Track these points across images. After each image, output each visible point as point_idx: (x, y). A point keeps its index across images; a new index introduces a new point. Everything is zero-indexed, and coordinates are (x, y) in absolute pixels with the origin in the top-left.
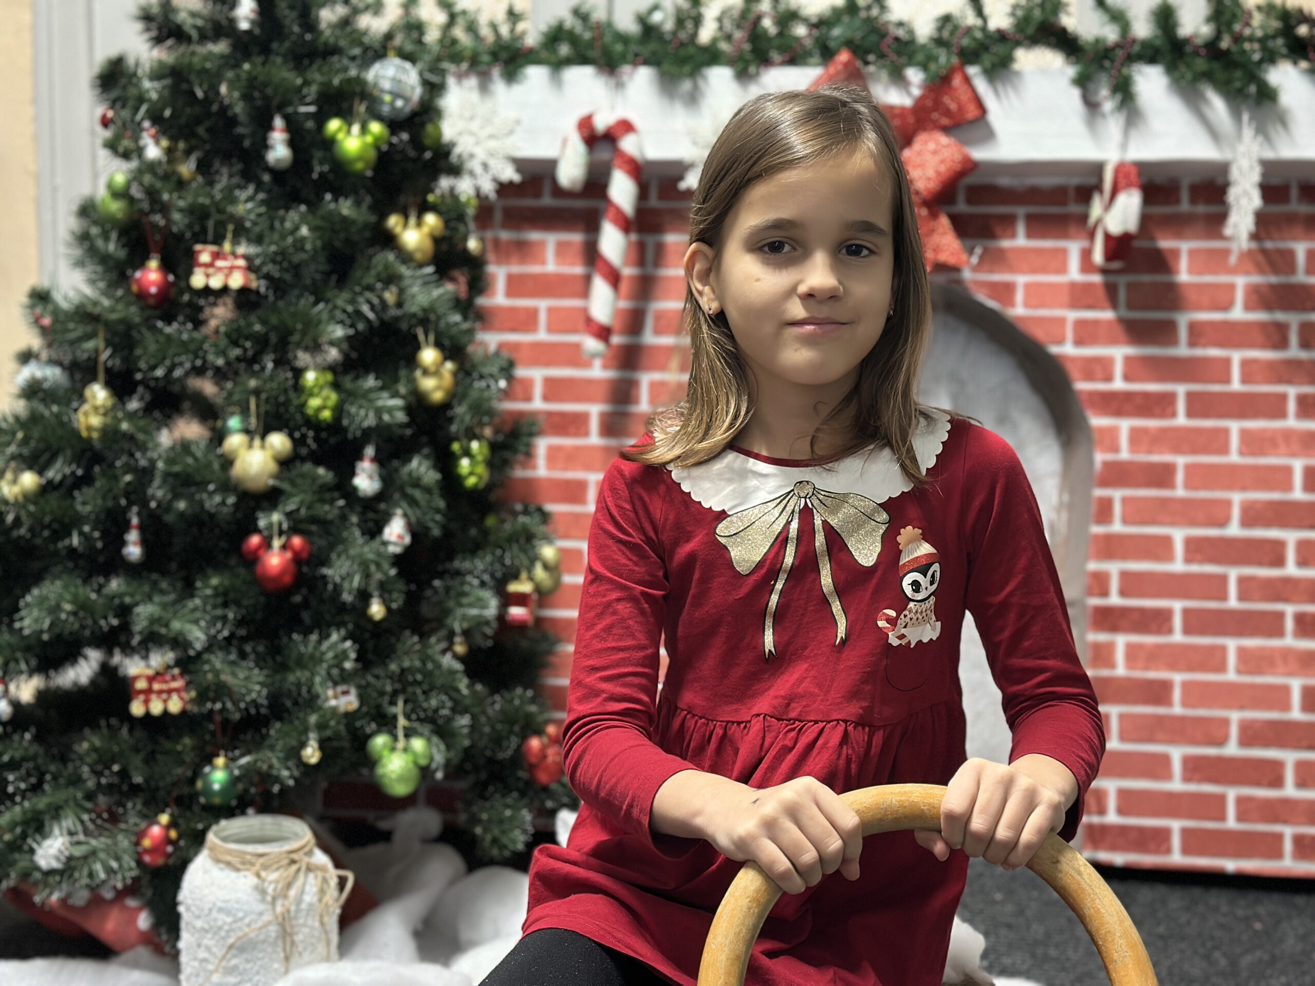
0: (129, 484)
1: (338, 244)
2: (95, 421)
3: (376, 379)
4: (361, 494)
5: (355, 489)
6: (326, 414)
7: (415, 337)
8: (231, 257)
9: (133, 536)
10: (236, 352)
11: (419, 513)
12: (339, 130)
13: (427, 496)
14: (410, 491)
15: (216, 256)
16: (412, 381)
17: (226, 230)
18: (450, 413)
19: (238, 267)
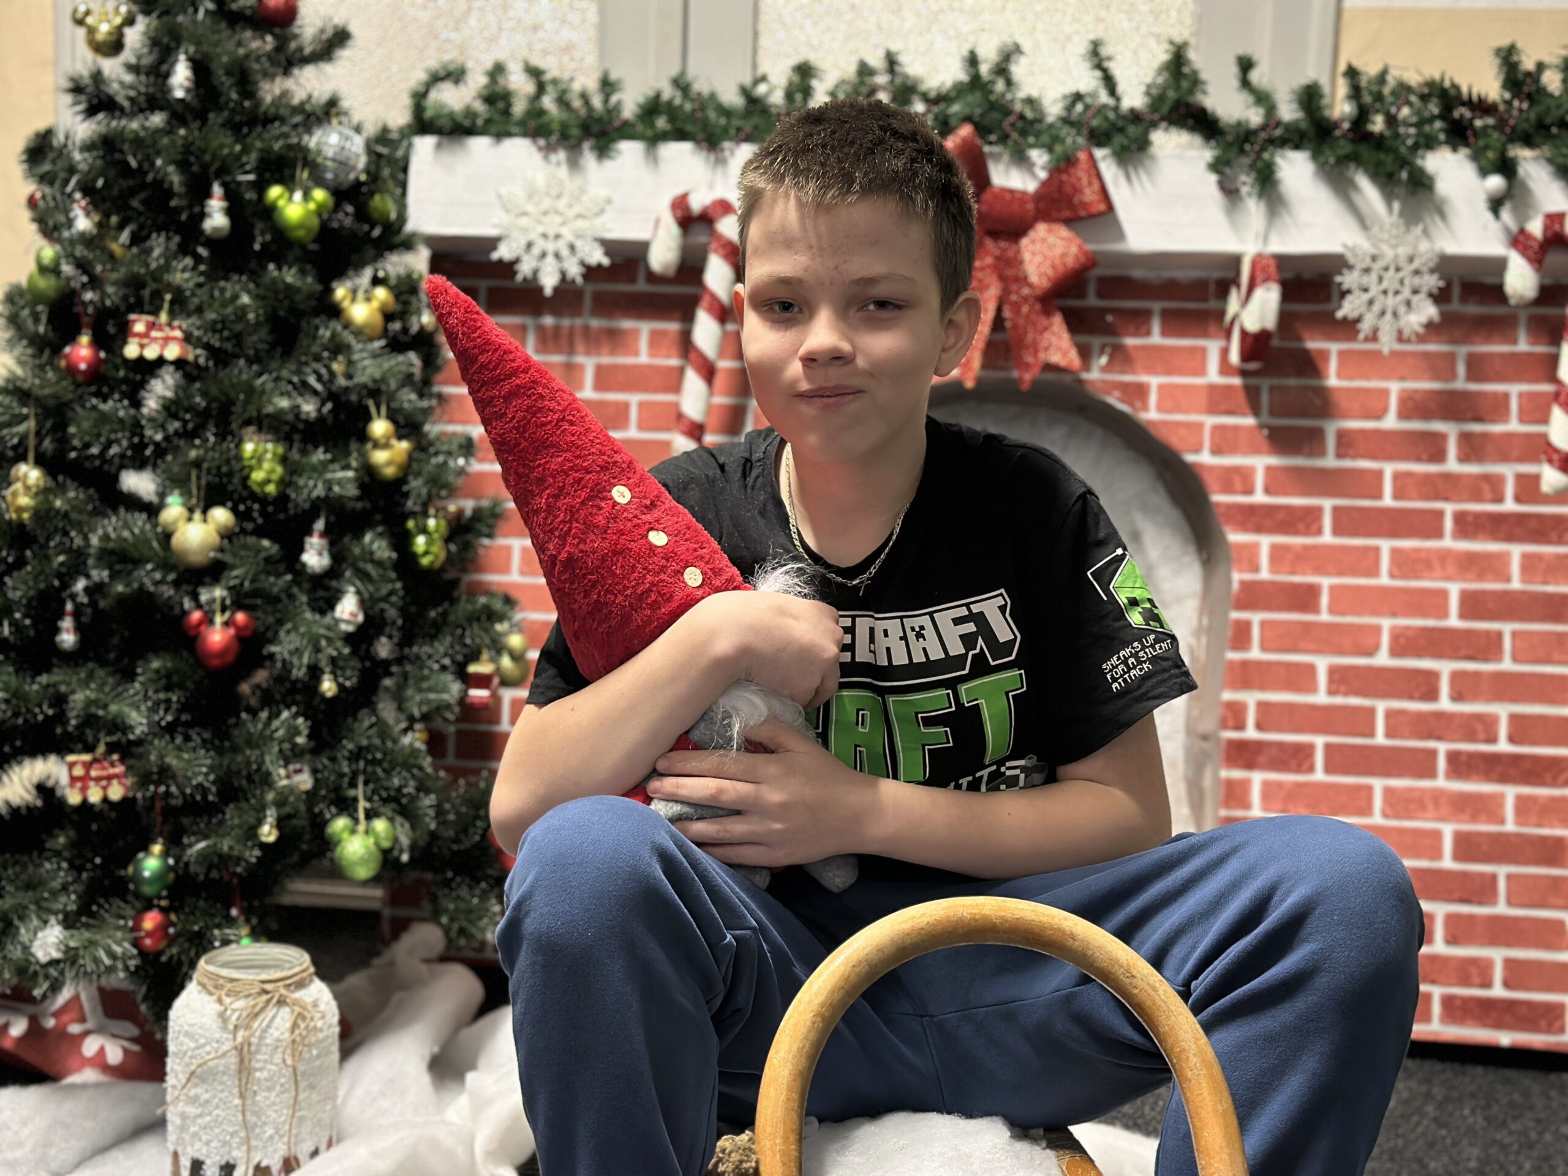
0: (62, 564)
1: (282, 313)
2: (24, 501)
3: (325, 452)
4: (309, 571)
5: (304, 565)
6: (271, 489)
7: (367, 408)
8: (167, 329)
9: (67, 623)
10: (175, 425)
11: (371, 588)
12: (281, 196)
13: (381, 571)
14: (361, 565)
15: (151, 326)
16: (364, 456)
17: (163, 300)
18: (405, 488)
19: (174, 339)
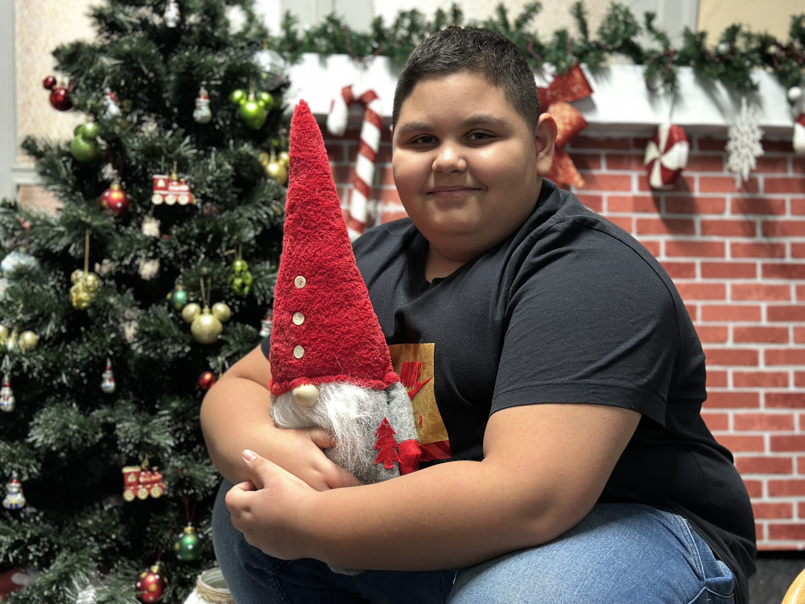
2: (84, 295)
3: (270, 264)
6: (247, 289)
8: (178, 184)
9: (108, 375)
12: (241, 97)
15: (168, 182)
17: (173, 165)
19: (184, 191)
